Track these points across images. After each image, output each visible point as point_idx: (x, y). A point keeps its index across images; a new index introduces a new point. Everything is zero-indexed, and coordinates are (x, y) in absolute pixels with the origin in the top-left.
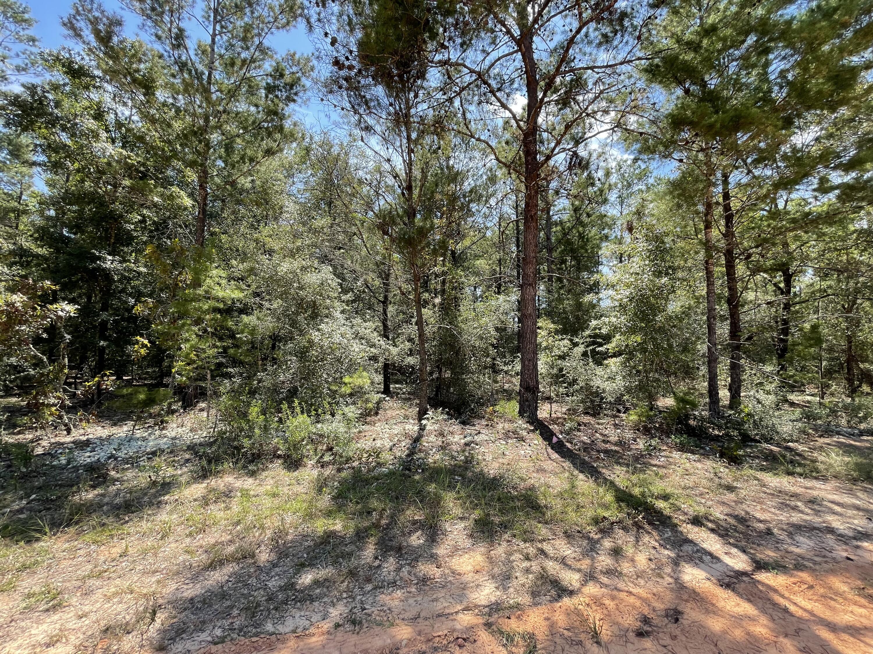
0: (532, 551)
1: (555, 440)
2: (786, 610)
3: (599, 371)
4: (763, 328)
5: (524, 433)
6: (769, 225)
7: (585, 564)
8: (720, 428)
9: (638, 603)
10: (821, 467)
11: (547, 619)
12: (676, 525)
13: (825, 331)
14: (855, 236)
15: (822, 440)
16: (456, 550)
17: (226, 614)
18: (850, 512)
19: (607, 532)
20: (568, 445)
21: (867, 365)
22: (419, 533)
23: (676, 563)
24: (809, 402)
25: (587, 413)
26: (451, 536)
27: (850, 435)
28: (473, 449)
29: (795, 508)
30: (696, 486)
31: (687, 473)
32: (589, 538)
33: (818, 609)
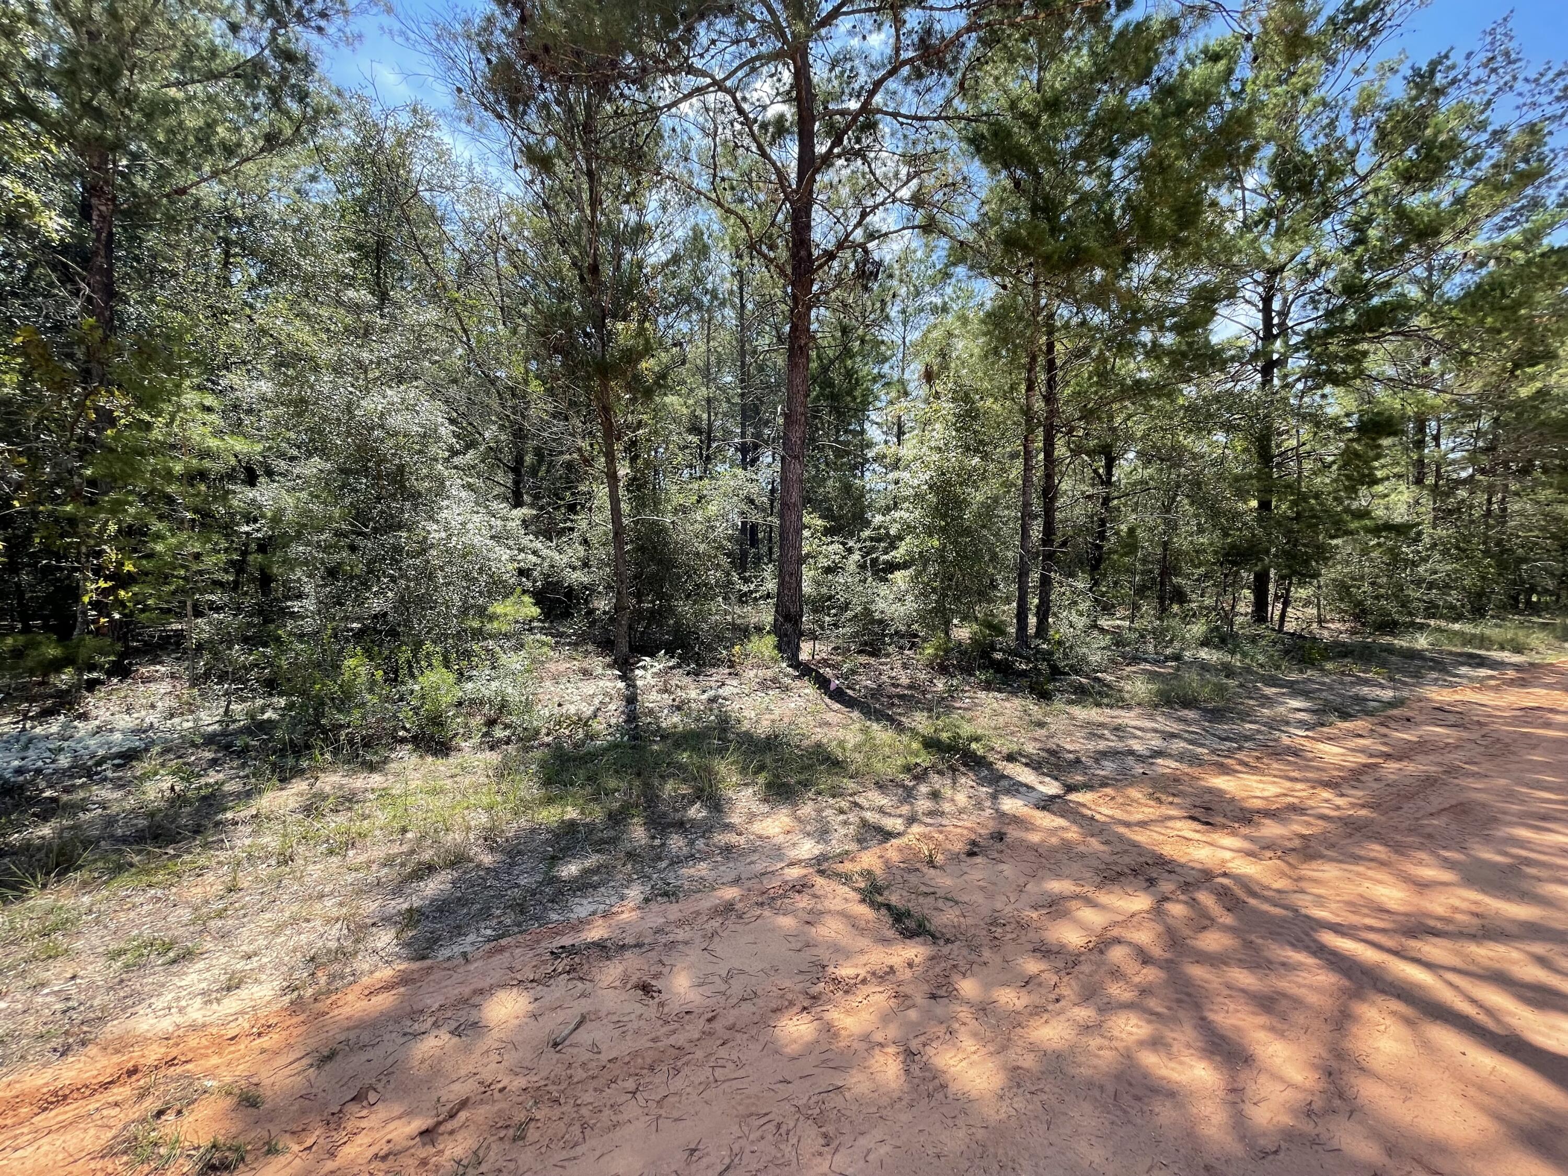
0: (844, 804)
1: (832, 687)
2: (1092, 818)
3: (883, 590)
4: (1079, 530)
5: (788, 681)
6: (1096, 393)
7: (905, 809)
8: (1029, 661)
9: (965, 832)
10: (1127, 696)
11: (881, 857)
12: (991, 764)
13: (1141, 534)
14: (1181, 413)
15: (1128, 669)
16: (752, 817)
17: (485, 914)
18: (1149, 735)
19: (921, 777)
20: (850, 692)
21: (1179, 580)
22: (698, 805)
23: (994, 797)
24: (1118, 627)
25: (860, 652)
26: (740, 805)
27: (1156, 662)
28: (722, 705)
29: (1101, 737)
30: (1007, 725)
31: (995, 713)
32: (903, 786)
33: (1119, 814)
